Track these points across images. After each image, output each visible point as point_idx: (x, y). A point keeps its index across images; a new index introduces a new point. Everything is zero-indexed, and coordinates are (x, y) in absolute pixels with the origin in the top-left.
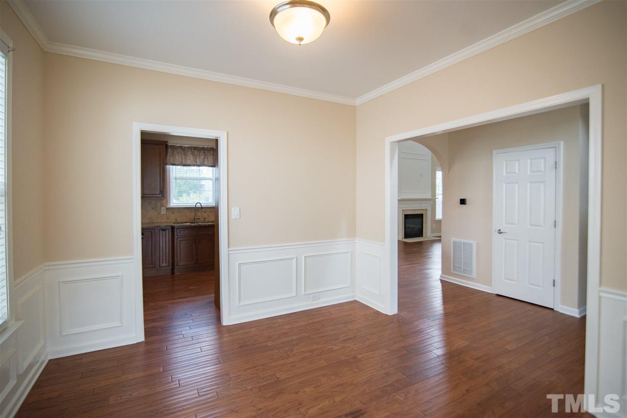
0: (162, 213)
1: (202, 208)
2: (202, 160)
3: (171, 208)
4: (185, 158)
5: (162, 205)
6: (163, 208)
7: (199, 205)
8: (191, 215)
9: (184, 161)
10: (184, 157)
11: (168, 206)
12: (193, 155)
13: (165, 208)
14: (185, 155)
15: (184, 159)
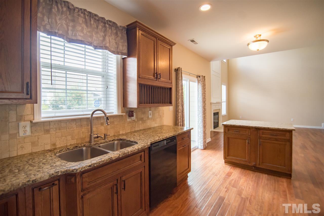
0: (21, 134)
1: (107, 118)
2: (101, 39)
3: (44, 123)
4: (74, 27)
5: (20, 118)
6: (22, 124)
7: (99, 114)
8: (84, 132)
9: (70, 32)
10: (71, 24)
11: (37, 119)
12: (87, 26)
13: (28, 124)
14: (73, 21)
15: (70, 28)
